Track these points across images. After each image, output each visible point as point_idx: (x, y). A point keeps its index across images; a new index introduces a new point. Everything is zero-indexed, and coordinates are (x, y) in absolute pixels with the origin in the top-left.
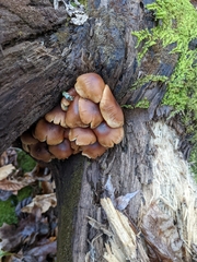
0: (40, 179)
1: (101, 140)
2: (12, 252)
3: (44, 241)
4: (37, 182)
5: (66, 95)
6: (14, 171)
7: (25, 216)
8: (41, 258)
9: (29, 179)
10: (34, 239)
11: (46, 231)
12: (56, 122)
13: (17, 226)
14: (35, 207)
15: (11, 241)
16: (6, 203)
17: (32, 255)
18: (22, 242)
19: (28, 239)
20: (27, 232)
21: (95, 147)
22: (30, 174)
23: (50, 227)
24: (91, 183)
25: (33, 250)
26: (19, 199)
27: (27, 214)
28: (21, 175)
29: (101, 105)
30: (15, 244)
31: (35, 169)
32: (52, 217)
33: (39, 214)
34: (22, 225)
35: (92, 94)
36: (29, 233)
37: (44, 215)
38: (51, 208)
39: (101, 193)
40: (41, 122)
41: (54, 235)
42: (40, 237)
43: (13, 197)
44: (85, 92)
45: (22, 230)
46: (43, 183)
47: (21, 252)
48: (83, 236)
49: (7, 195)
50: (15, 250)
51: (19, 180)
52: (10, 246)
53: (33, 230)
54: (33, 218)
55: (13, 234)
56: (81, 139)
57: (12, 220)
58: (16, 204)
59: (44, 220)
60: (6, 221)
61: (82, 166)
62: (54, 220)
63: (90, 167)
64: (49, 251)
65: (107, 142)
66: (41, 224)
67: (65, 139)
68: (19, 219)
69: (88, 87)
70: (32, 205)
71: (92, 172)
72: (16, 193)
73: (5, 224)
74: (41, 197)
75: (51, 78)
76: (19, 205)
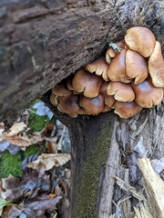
0: (47, 139)
1: (140, 98)
2: (14, 203)
3: (44, 197)
4: (44, 141)
5: (115, 46)
6: (26, 128)
7: (29, 170)
8: (40, 213)
9: (38, 138)
10: (35, 194)
11: (47, 187)
12: (99, 72)
13: (21, 179)
14: (40, 164)
15: (14, 192)
16: (14, 156)
17: (32, 208)
18: (24, 194)
19: (30, 193)
20: (29, 186)
21: (129, 106)
22: (38, 133)
23: (51, 184)
24: (120, 143)
25: (33, 204)
26: (26, 154)
27: (31, 169)
28: (30, 133)
29: (151, 60)
30: (18, 196)
31: (44, 129)
32: (54, 175)
33: (42, 171)
34: (26, 179)
35: (144, 46)
36: (31, 188)
37: (48, 172)
38: (54, 167)
39: (130, 154)
40: (80, 72)
41: (54, 193)
42: (41, 193)
43: (21, 152)
44: (137, 43)
45: (25, 183)
46: (50, 143)
47: (22, 204)
48: (109, 196)
49: (16, 150)
50: (17, 202)
51: (29, 137)
52: (13, 197)
53: (35, 185)
54: (37, 174)
55: (16, 186)
56: (121, 94)
57: (17, 173)
58: (23, 159)
59: (47, 177)
60: (12, 173)
61: (111, 124)
62: (55, 178)
63: (120, 127)
64: (48, 207)
65: (147, 101)
66: (43, 180)
67: (100, 93)
68: (24, 173)
69: (141, 38)
70: (37, 162)
71: (122, 132)
72: (24, 149)
73: (10, 176)
74: (46, 155)
75: (104, 24)
76: (25, 161)
